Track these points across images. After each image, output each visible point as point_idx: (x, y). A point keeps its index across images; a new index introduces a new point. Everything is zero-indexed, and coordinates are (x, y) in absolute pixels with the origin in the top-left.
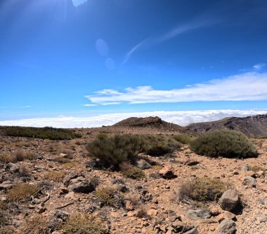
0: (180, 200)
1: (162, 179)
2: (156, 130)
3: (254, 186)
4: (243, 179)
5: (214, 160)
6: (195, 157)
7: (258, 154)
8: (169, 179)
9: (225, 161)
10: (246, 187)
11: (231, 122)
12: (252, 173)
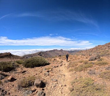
0: (18, 90)
1: (10, 82)
2: (9, 59)
3: (49, 75)
4: (44, 74)
5: (33, 69)
6: (25, 69)
7: (50, 63)
8: (13, 81)
9: (37, 68)
10: (46, 76)
11: (40, 54)
12: (47, 70)
